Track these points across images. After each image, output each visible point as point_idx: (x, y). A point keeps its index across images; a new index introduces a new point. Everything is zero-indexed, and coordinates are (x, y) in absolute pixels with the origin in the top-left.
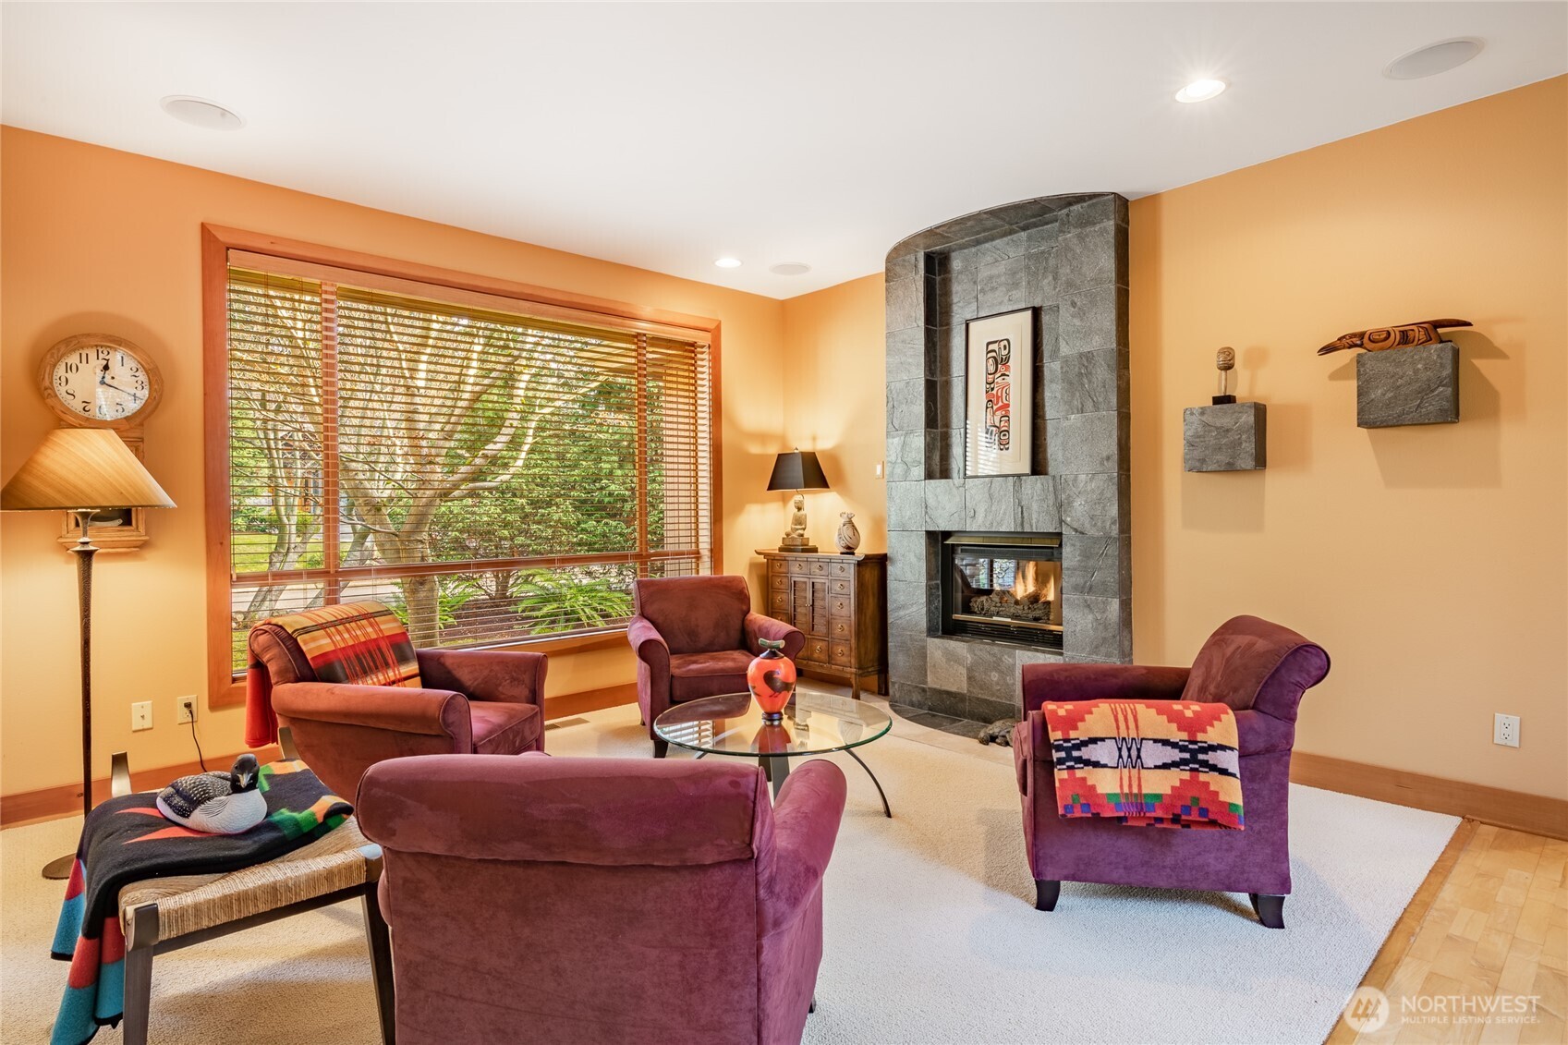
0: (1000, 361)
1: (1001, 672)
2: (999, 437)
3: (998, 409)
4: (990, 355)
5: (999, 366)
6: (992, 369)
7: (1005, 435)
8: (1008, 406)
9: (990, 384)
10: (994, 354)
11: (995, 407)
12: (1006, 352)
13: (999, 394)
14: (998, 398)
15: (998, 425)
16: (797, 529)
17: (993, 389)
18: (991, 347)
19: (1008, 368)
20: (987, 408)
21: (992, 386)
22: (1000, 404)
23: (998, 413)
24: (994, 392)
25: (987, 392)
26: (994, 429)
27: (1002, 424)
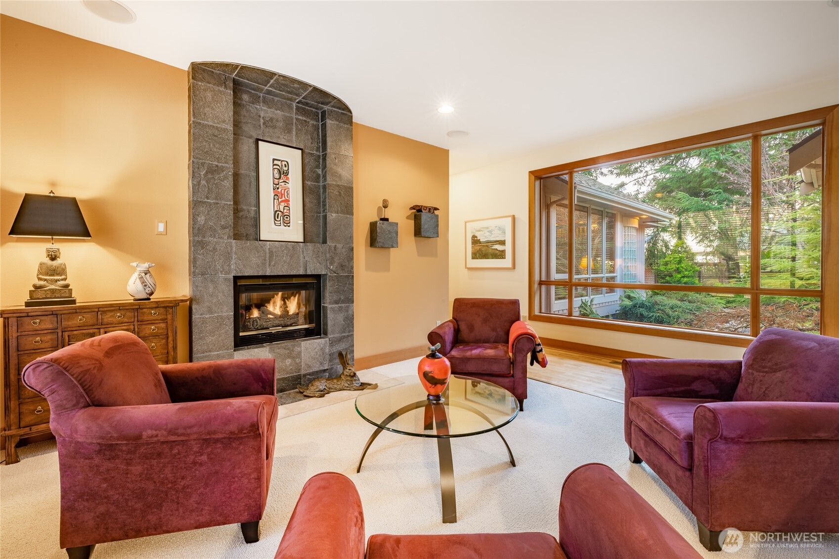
0: (282, 173)
1: (293, 358)
2: (283, 219)
3: (282, 201)
4: (275, 167)
5: (282, 176)
6: (277, 176)
7: (287, 218)
8: (289, 201)
9: (276, 185)
10: (278, 167)
11: (280, 200)
12: (286, 169)
13: (283, 192)
14: (282, 195)
15: (282, 211)
16: (57, 281)
17: (278, 188)
18: (276, 162)
19: (288, 179)
20: (274, 199)
21: (278, 186)
22: (283, 199)
23: (283, 204)
24: (279, 190)
25: (274, 189)
26: (280, 213)
27: (285, 211)
